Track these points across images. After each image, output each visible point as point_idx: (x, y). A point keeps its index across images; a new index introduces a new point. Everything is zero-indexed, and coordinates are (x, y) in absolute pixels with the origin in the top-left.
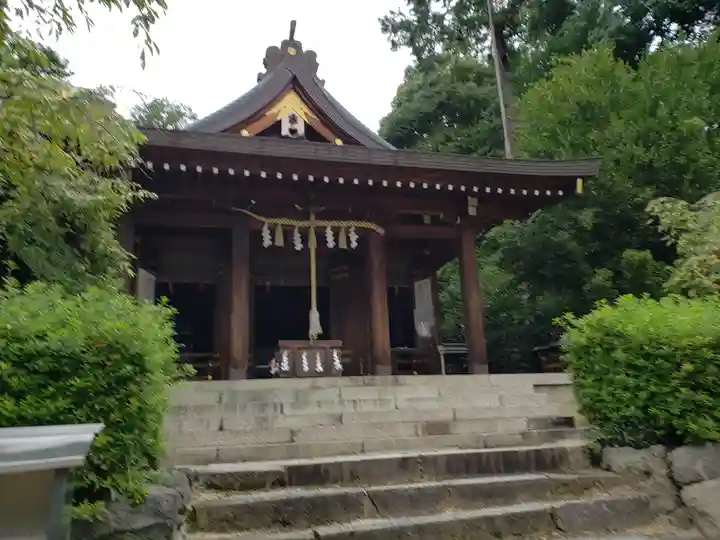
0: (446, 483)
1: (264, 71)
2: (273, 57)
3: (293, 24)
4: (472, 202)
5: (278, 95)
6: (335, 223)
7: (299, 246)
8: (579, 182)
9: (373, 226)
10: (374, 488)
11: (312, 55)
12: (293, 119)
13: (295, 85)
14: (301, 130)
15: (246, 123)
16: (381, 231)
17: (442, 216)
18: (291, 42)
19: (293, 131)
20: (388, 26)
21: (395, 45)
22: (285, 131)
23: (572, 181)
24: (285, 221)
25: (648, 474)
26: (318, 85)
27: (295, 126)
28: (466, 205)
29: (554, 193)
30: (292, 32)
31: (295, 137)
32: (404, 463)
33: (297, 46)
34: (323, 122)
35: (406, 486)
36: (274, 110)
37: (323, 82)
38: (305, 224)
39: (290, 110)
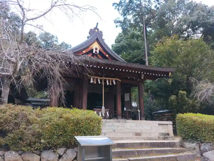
0: (152, 149)
1: (89, 35)
2: (91, 32)
3: (97, 23)
4: (143, 75)
5: (93, 42)
6: (109, 79)
7: (100, 83)
8: (170, 73)
9: (118, 79)
10: (137, 149)
11: (101, 32)
12: (96, 49)
13: (97, 40)
14: (98, 52)
15: (84, 49)
16: (120, 80)
17: (134, 78)
18: (96, 28)
19: (96, 52)
20: (116, 22)
21: (117, 26)
22: (94, 52)
23: (168, 73)
24: (96, 77)
25: (195, 149)
26: (103, 40)
27: (97, 51)
28: (141, 76)
29: (164, 75)
30: (97, 26)
31: (97, 53)
32: (141, 144)
33: (98, 29)
34: (103, 50)
35: (144, 149)
36: (91, 46)
37: (104, 40)
38: (101, 78)
39: (96, 46)
